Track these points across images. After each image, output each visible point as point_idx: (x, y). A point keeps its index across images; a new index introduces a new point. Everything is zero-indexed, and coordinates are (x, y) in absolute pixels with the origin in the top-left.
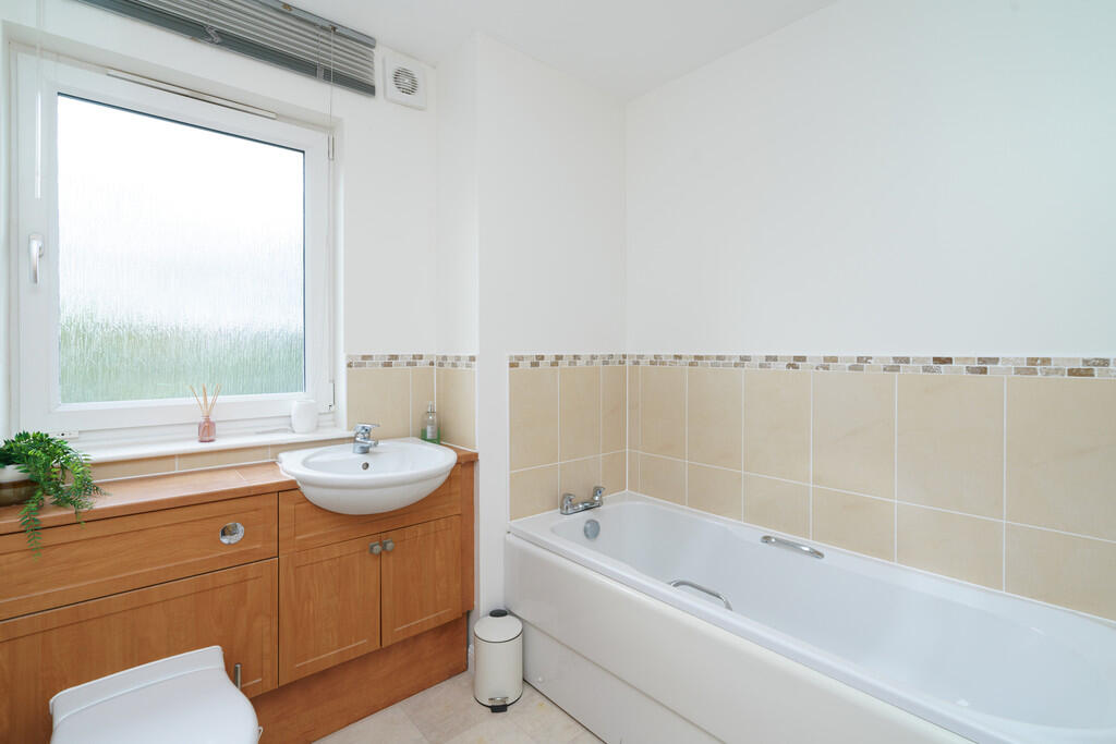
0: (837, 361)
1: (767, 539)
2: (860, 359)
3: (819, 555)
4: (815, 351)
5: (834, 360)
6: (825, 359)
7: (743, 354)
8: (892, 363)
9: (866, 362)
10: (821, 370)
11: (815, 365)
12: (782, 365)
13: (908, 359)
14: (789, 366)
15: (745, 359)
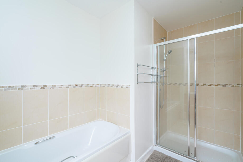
0: (56, 86)
1: (36, 143)
2: (61, 85)
3: (54, 137)
4: (50, 84)
5: (55, 86)
6: (53, 86)
7: (23, 85)
8: (68, 86)
9: (63, 86)
10: (51, 89)
11: (50, 87)
12: (39, 88)
13: (71, 85)
14: (41, 88)
15: (23, 87)
